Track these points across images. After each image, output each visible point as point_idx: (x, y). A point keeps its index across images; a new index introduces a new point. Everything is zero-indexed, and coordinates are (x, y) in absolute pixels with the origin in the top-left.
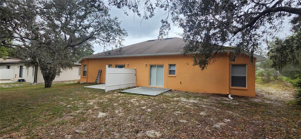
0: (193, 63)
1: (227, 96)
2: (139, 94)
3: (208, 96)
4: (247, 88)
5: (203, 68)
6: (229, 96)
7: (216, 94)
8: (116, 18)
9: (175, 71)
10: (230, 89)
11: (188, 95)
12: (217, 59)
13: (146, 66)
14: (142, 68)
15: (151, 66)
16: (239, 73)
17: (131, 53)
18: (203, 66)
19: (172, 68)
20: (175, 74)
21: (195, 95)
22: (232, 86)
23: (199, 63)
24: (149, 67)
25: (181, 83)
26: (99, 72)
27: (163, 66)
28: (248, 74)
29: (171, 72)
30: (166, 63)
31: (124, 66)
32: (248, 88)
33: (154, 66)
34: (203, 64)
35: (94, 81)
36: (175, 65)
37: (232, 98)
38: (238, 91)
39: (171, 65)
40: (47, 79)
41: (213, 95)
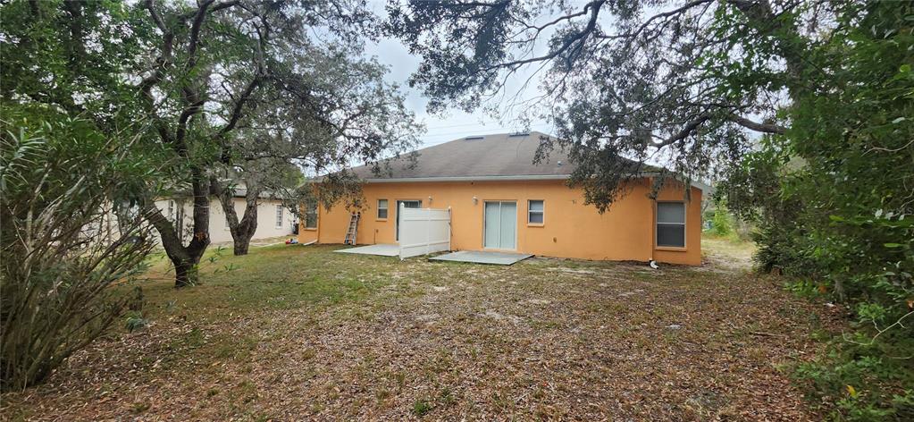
0: (583, 200)
1: (648, 264)
2: (476, 263)
3: (612, 265)
4: (685, 248)
5: (603, 210)
6: (652, 264)
7: (628, 262)
8: (396, 87)
9: (541, 214)
10: (655, 251)
11: (573, 263)
12: (629, 191)
13: (476, 204)
14: (467, 207)
15: (487, 204)
16: (671, 219)
17: (438, 174)
18: (602, 205)
19: (536, 209)
20: (541, 222)
21: (588, 264)
22: (658, 245)
23: (596, 200)
24: (481, 205)
25: (555, 240)
26: (354, 217)
27: (514, 204)
28: (688, 221)
29: (534, 217)
30: (522, 198)
31: (421, 202)
32: (688, 247)
33: (495, 203)
34: (602, 201)
35: (342, 240)
36: (541, 202)
37: (656, 267)
38: (670, 254)
39: (532, 202)
40: (239, 235)
41: (623, 262)
